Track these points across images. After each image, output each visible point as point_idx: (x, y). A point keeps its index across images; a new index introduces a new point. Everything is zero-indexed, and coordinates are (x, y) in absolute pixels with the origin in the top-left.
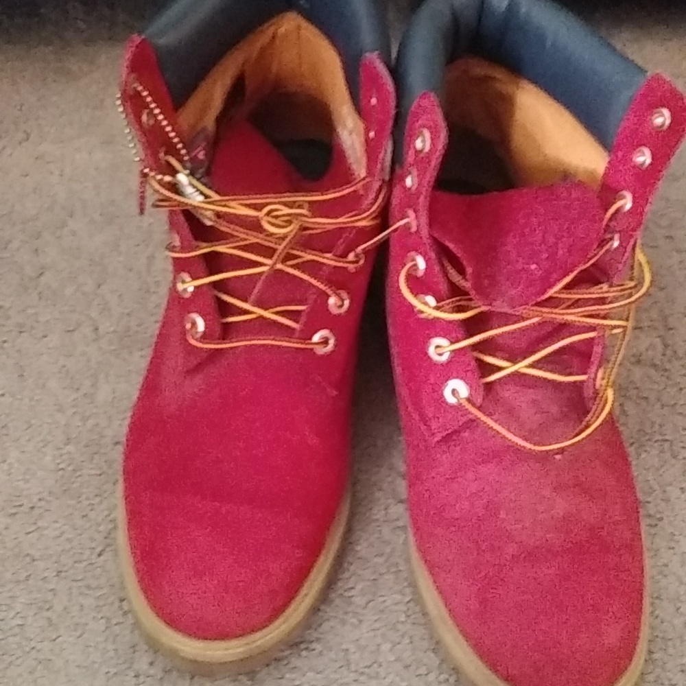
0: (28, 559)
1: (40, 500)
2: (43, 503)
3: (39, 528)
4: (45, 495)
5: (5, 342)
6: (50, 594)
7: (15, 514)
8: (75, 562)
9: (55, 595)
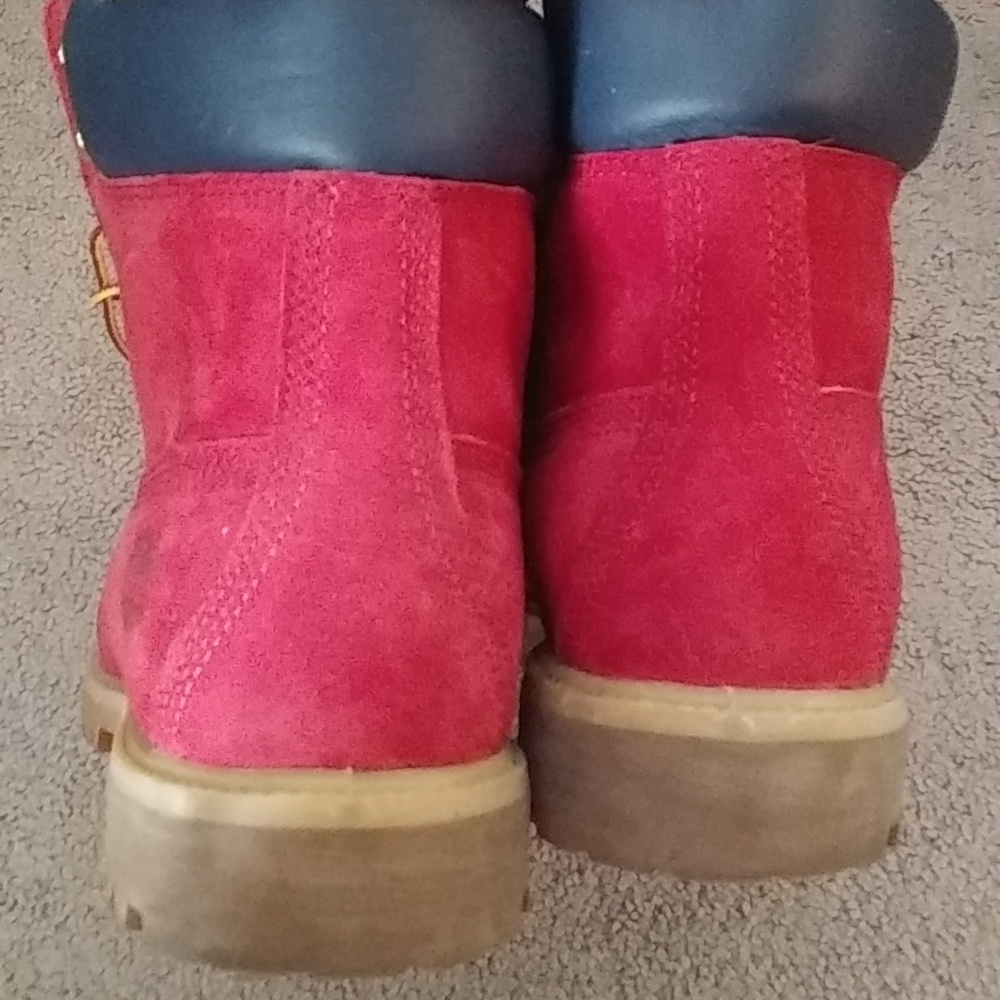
0: (20, 507)
1: (41, 433)
2: (43, 438)
3: (36, 469)
4: (48, 428)
5: (8, 219)
6: (47, 553)
7: (8, 448)
8: (80, 518)
9: (51, 556)
